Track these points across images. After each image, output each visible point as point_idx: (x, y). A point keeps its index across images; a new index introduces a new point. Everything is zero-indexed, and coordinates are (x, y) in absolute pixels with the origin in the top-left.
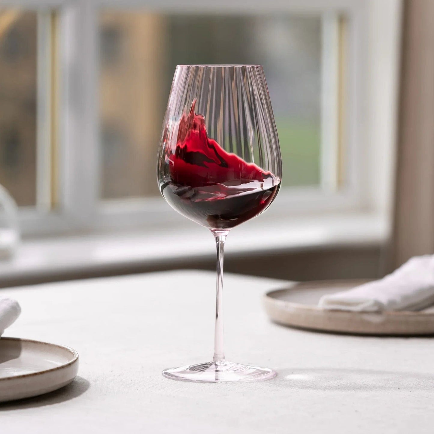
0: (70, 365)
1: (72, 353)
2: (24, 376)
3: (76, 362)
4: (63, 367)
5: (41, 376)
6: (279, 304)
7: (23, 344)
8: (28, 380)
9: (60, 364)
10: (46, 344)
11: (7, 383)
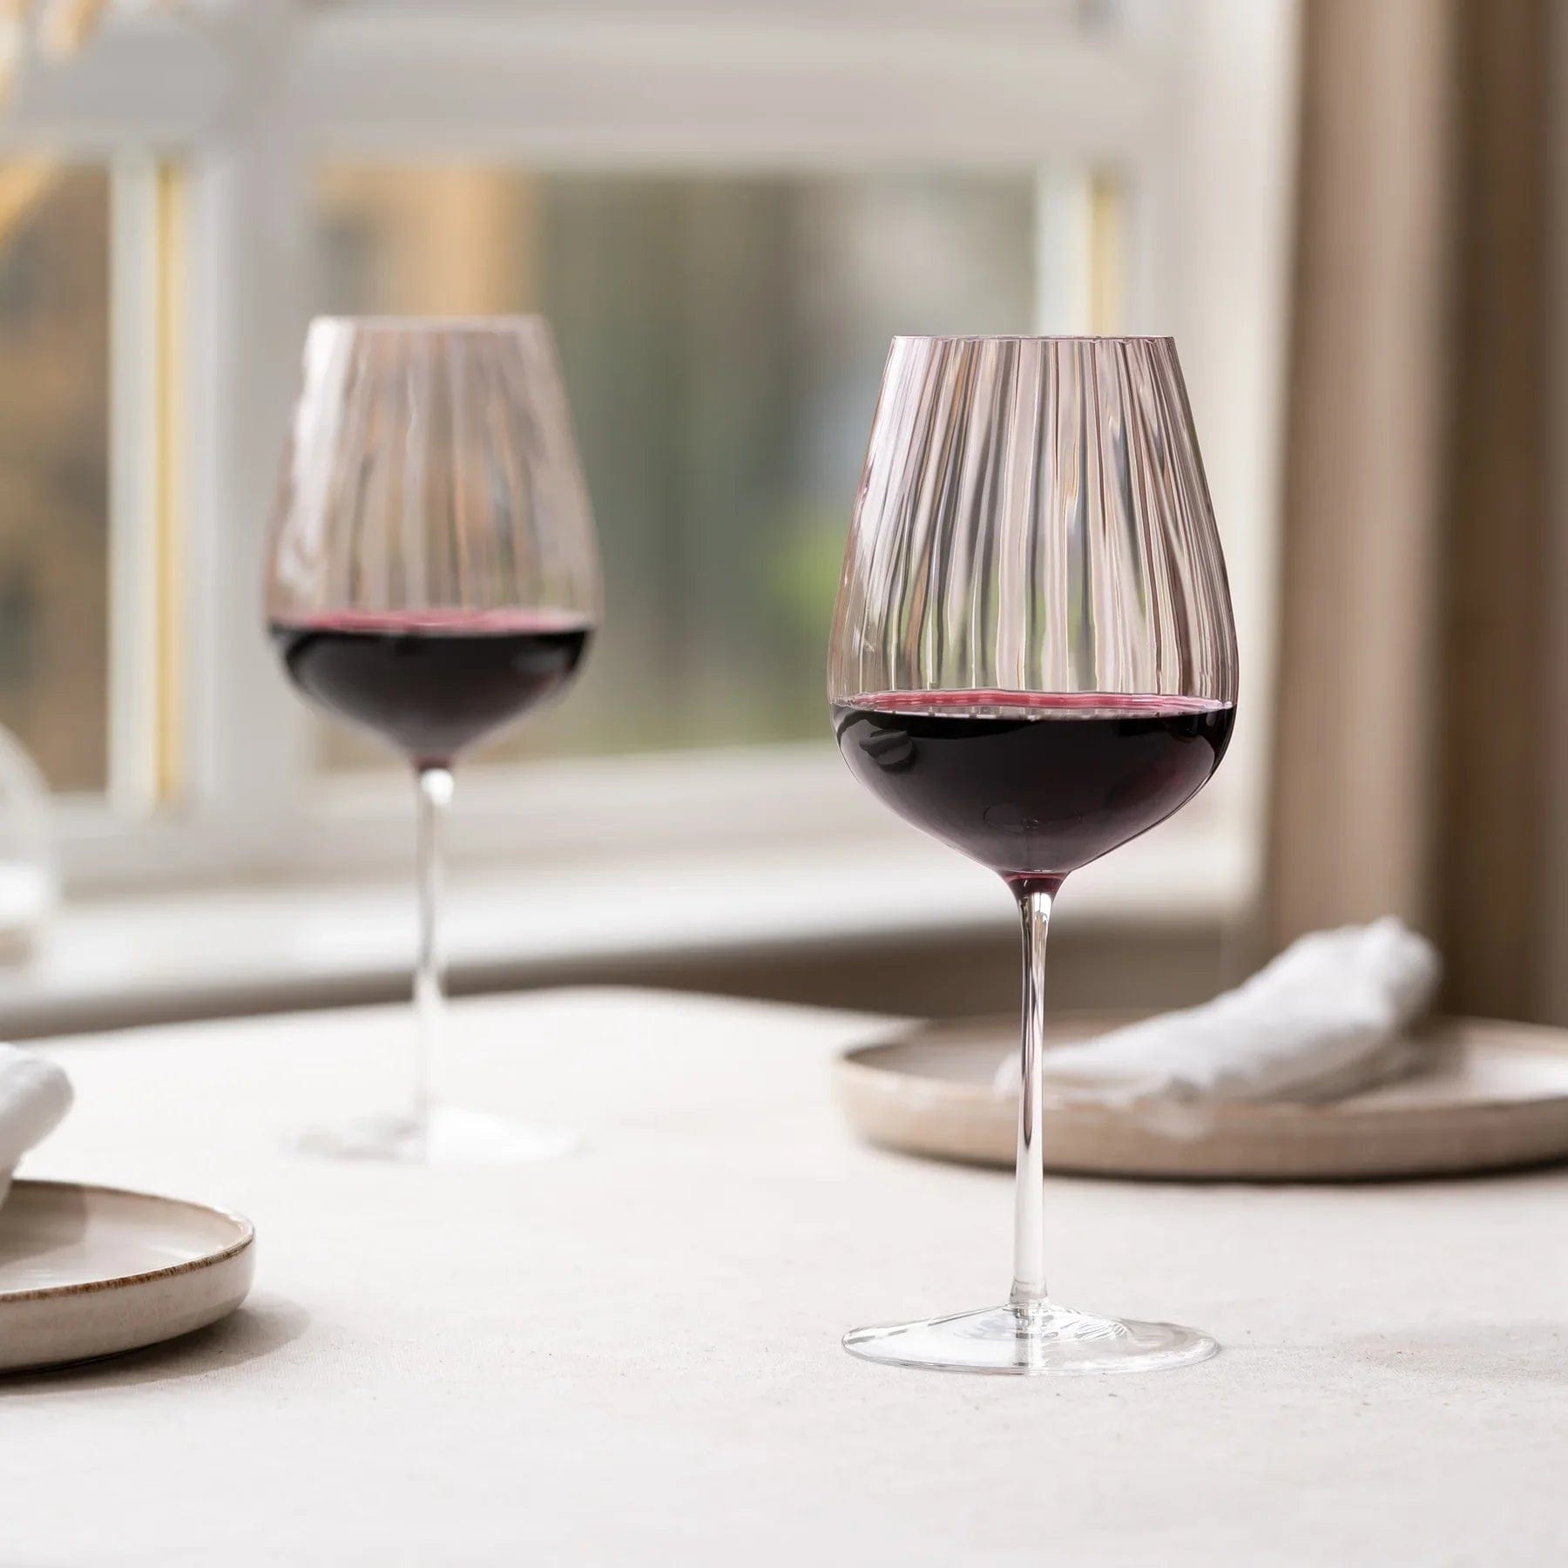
0: (228, 1255)
1: (234, 1224)
2: (87, 1288)
3: (247, 1250)
4: (207, 1263)
5: (139, 1288)
6: (884, 1084)
7: (89, 1199)
8: (98, 1301)
9: (195, 1256)
10: (153, 1199)
11: (36, 1308)
